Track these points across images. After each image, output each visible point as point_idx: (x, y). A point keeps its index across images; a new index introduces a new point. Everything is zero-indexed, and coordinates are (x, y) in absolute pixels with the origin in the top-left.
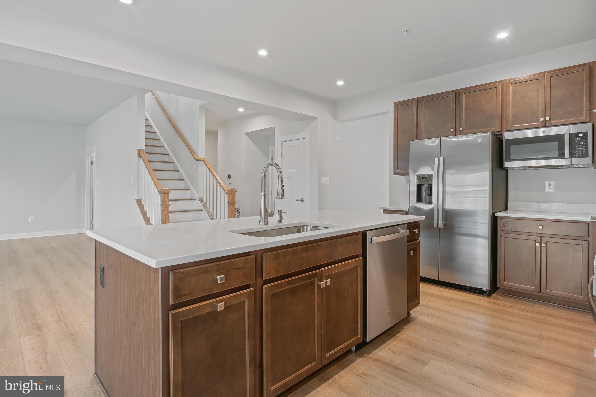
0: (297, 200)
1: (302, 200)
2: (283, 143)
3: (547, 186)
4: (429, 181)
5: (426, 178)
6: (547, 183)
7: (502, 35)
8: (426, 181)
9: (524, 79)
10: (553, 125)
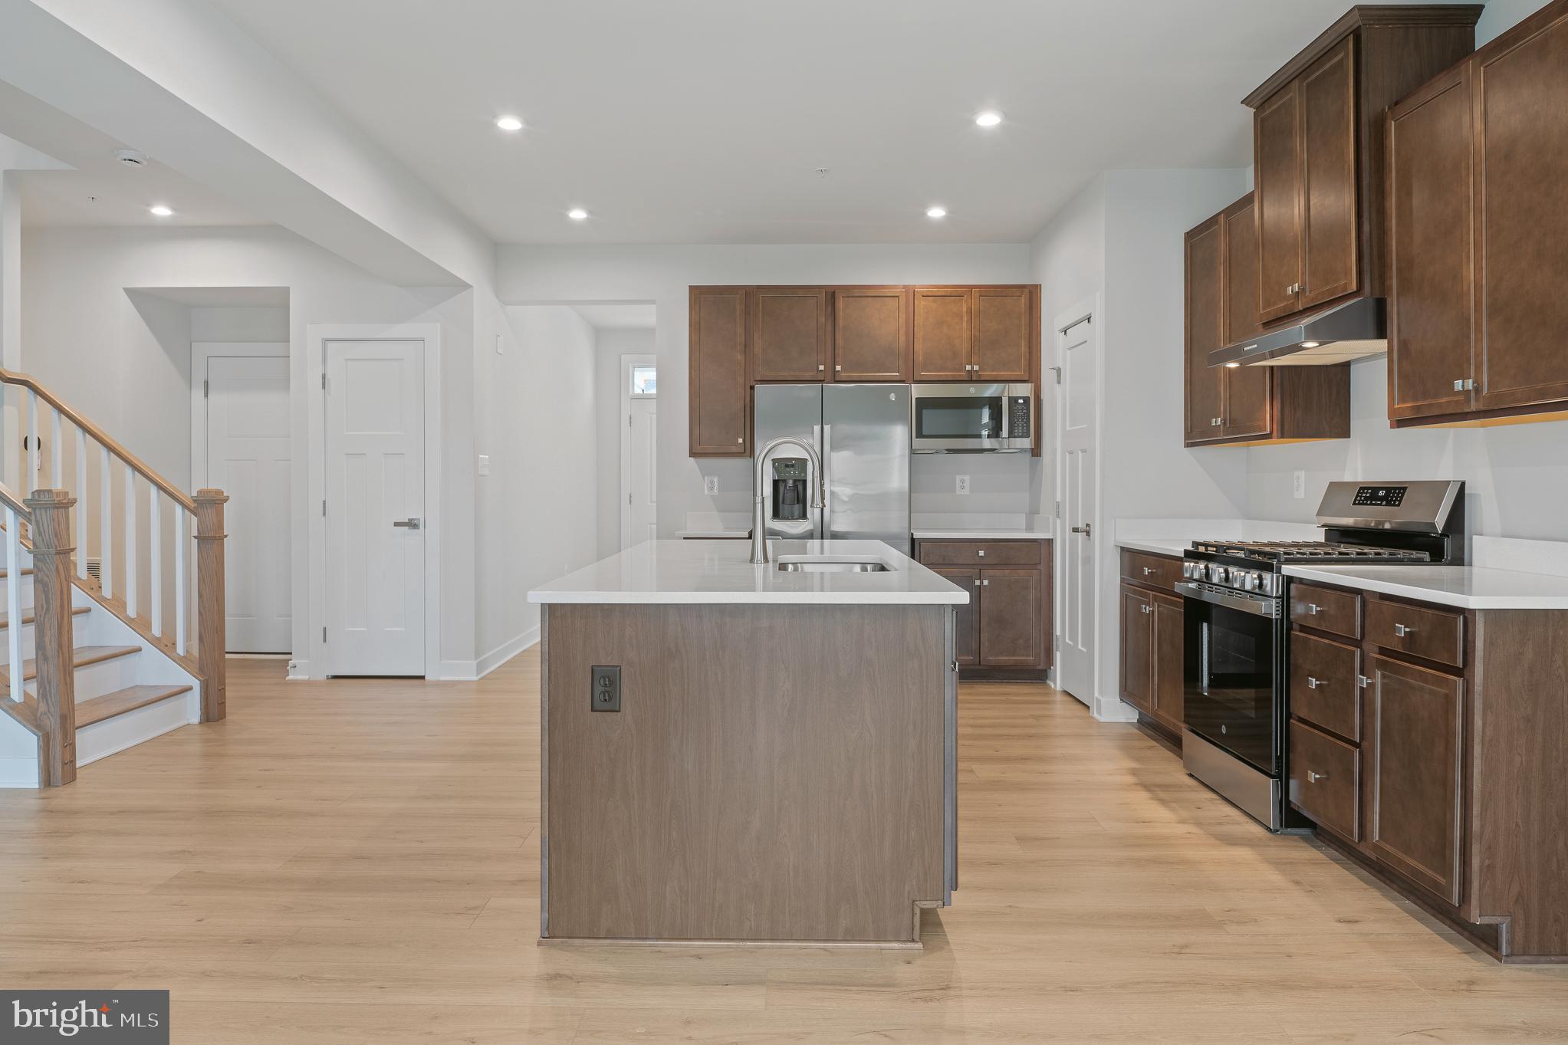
0: (396, 524)
1: (412, 524)
2: (330, 345)
3: (958, 483)
4: (800, 473)
5: (793, 466)
6: (958, 478)
7: (936, 213)
8: (793, 473)
9: (942, 292)
10: (982, 379)
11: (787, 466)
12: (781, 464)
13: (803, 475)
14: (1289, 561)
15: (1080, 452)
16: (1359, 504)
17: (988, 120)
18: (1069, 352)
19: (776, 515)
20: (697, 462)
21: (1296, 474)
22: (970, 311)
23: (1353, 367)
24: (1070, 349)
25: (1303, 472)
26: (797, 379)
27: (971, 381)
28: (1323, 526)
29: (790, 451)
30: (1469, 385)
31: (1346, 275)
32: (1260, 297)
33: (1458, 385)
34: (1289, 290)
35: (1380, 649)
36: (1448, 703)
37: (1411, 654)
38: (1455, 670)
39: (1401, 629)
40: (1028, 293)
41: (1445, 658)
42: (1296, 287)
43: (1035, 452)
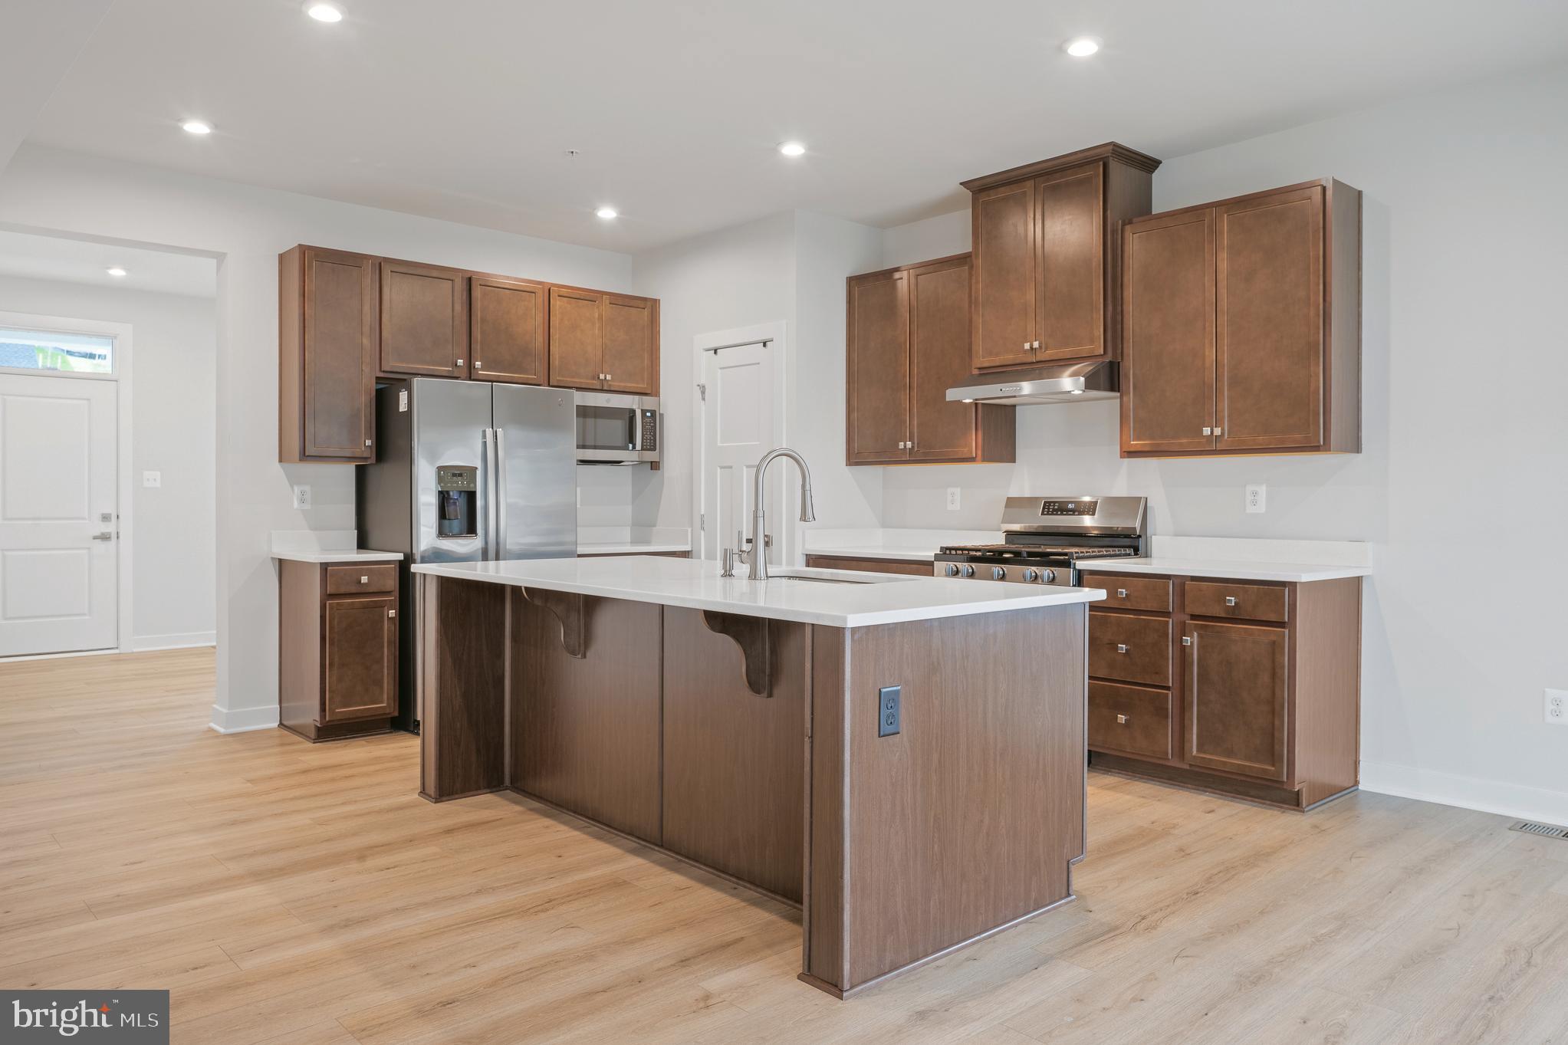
4: (468, 484)
5: (460, 475)
7: (607, 213)
8: (461, 484)
9: (576, 294)
10: (612, 389)
11: (454, 475)
12: (446, 473)
13: (472, 485)
14: (1078, 558)
15: (745, 468)
16: (1048, 514)
17: (793, 150)
18: (719, 371)
19: (442, 533)
20: (284, 469)
21: (950, 490)
22: (601, 317)
23: (1017, 407)
24: (721, 368)
25: (959, 489)
26: (429, 373)
27: (602, 390)
28: (1005, 532)
29: (456, 457)
30: (1217, 431)
31: (1092, 341)
32: (979, 346)
33: (1207, 431)
34: (1027, 346)
35: (1194, 617)
36: (1275, 647)
37: (1234, 617)
38: (1281, 624)
39: (1232, 600)
40: (650, 307)
41: (1273, 618)
42: (1036, 345)
43: (655, 466)
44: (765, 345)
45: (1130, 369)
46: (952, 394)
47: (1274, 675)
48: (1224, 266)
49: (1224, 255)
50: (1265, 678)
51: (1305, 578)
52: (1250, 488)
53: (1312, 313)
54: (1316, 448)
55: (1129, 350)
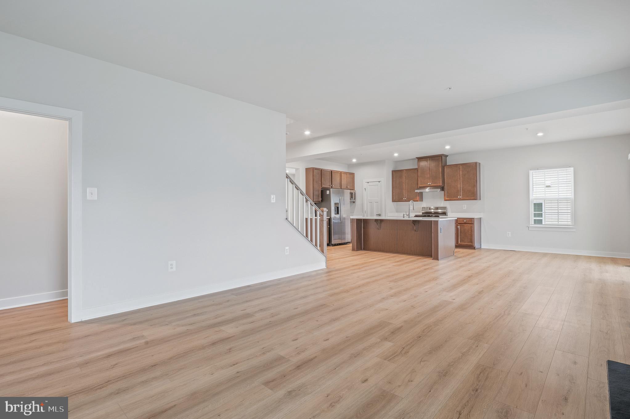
9: (344, 173)
10: (349, 189)
12: (336, 204)
13: (338, 206)
15: (375, 203)
16: (430, 210)
18: (369, 186)
19: (335, 214)
22: (347, 177)
23: (424, 193)
28: (422, 213)
29: (336, 201)
30: (460, 197)
31: (440, 183)
32: (419, 183)
33: (459, 197)
34: (428, 184)
35: (459, 224)
36: (471, 227)
37: (465, 223)
38: (472, 224)
39: (465, 221)
40: (353, 174)
41: (471, 223)
42: (430, 183)
43: (354, 202)
44: (379, 182)
45: (446, 187)
46: (416, 191)
47: (472, 231)
48: (461, 173)
49: (461, 172)
50: (470, 231)
51: (476, 217)
52: (463, 205)
53: (474, 181)
54: (475, 200)
55: (446, 185)
